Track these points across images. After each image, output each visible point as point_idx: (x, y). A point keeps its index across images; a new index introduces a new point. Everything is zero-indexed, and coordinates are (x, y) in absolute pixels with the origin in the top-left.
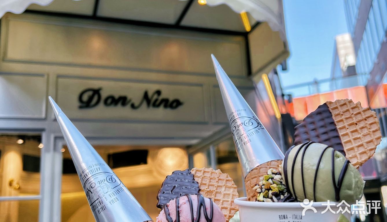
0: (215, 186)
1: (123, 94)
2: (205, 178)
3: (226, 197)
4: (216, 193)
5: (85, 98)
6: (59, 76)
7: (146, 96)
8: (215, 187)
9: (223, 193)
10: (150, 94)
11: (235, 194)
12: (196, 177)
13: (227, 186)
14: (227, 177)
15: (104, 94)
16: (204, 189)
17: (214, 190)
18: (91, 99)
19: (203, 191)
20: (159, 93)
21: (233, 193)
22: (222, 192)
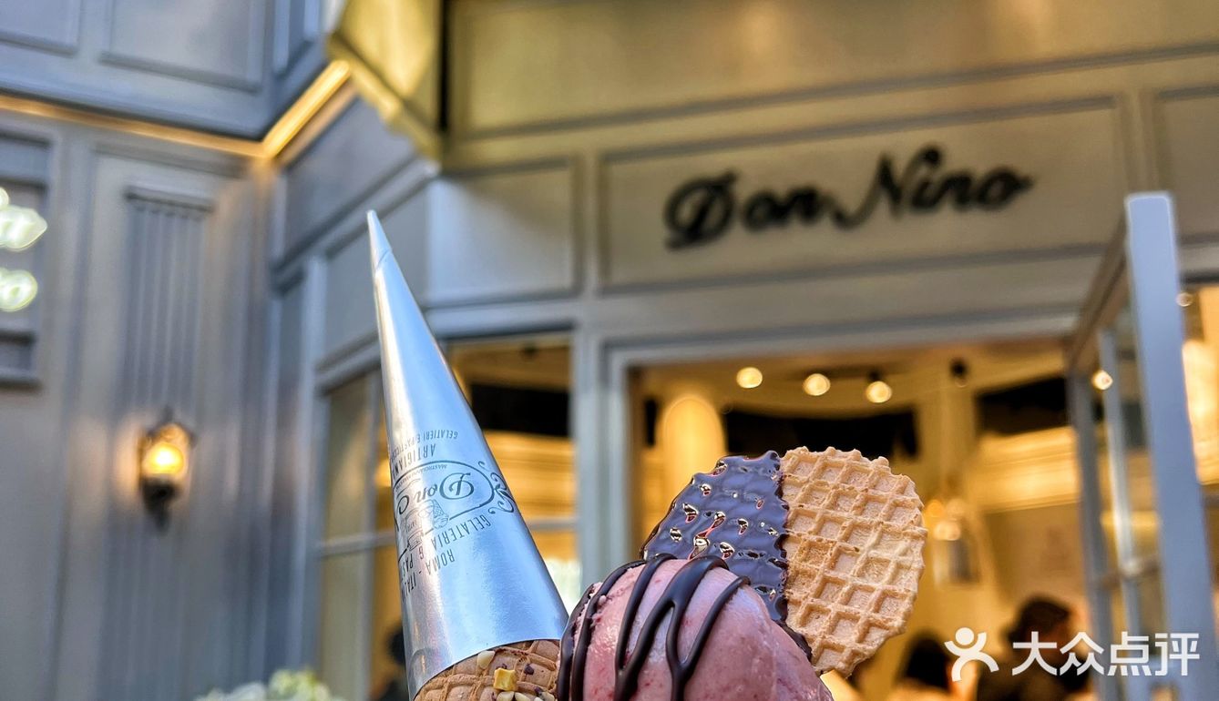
0: (843, 525)
1: (802, 179)
2: (819, 490)
3: (871, 571)
4: (840, 552)
5: (686, 212)
6: (609, 158)
7: (885, 175)
8: (844, 528)
9: (863, 556)
10: (900, 168)
11: (908, 564)
12: (789, 484)
13: (889, 526)
14: (902, 491)
15: (744, 192)
16: (799, 535)
17: (836, 539)
18: (702, 213)
19: (796, 541)
20: (932, 156)
21: (901, 558)
22: (863, 552)
